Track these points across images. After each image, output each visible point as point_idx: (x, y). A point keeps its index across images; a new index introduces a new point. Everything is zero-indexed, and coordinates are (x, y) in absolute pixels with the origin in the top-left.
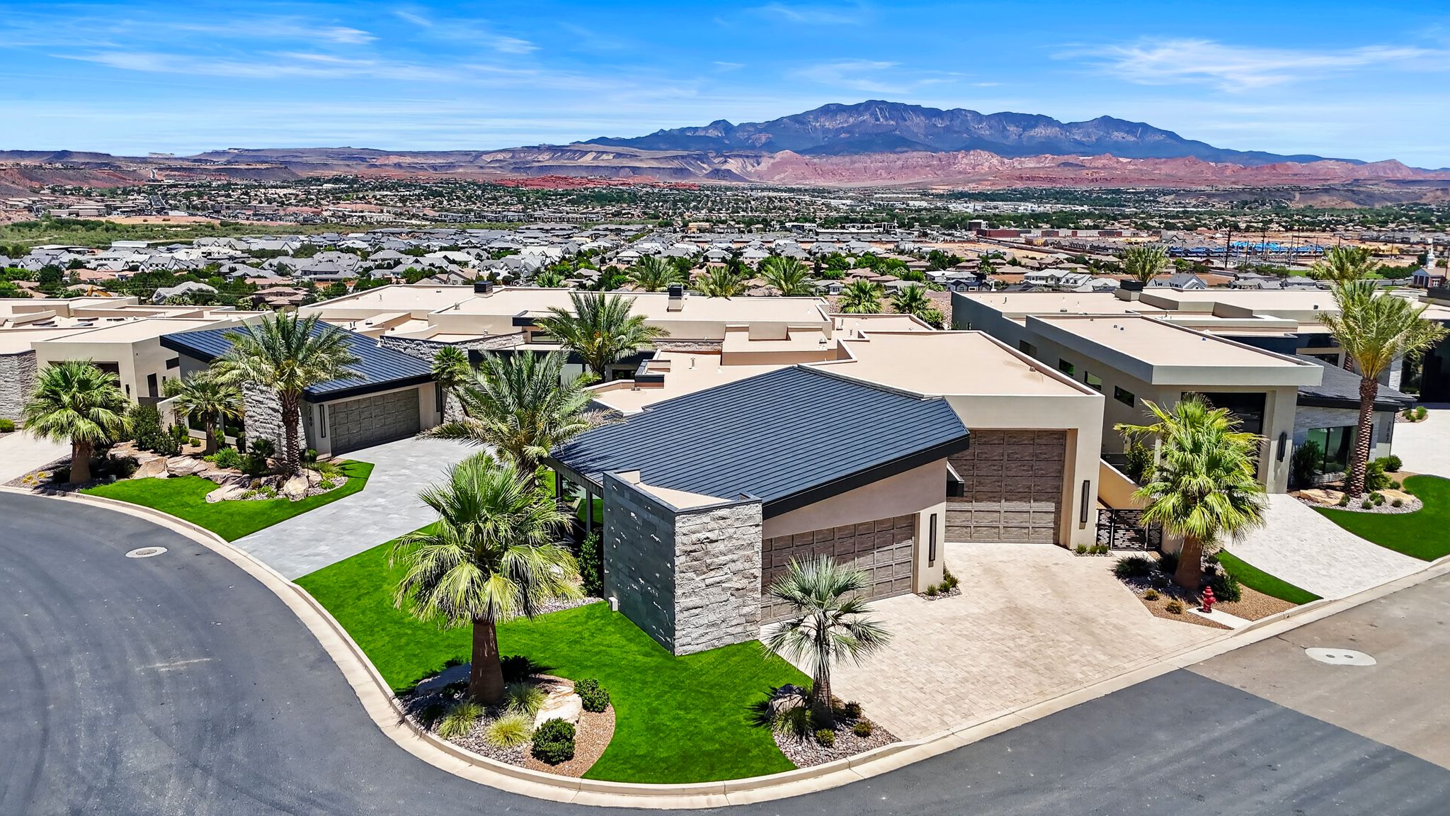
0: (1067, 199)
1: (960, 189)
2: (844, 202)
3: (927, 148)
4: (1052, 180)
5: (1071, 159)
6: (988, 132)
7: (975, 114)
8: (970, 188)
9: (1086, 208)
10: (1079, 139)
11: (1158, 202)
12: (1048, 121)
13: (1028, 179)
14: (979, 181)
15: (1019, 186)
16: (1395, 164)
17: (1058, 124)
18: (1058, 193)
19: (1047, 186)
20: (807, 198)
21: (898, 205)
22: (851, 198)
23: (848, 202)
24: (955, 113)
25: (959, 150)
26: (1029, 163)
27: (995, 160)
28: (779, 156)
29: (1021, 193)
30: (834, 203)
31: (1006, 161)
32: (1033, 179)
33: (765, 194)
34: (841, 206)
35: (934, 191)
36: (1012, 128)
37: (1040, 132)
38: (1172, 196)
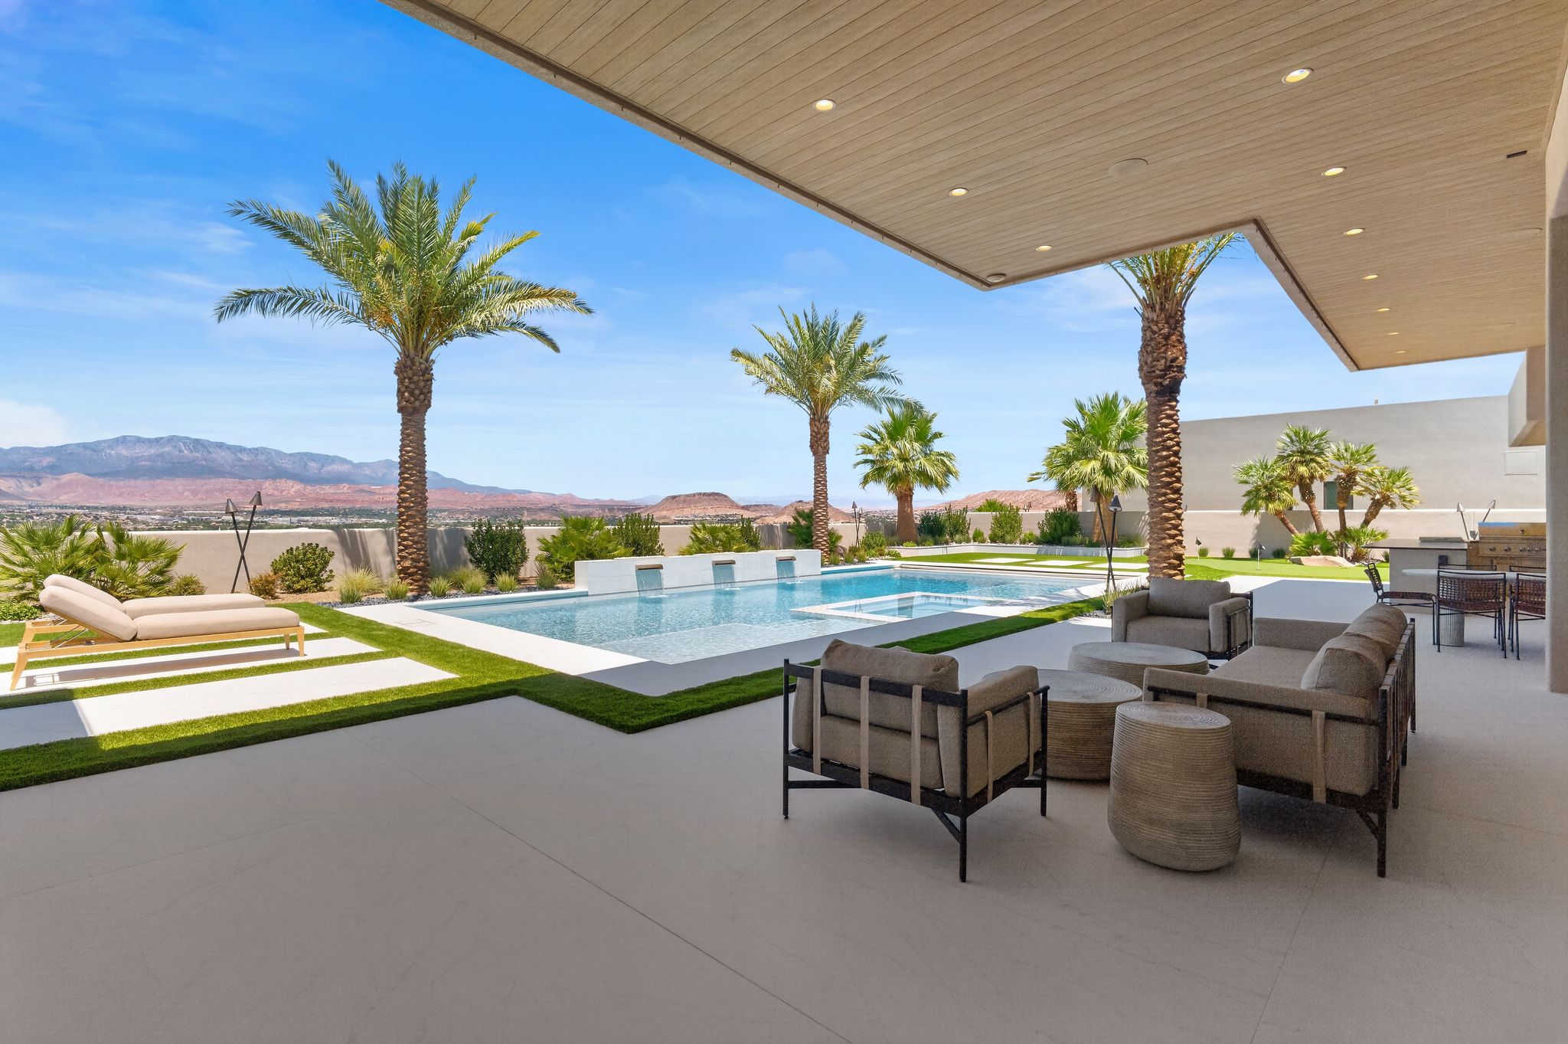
0: (367, 514)
1: (271, 507)
2: (153, 517)
3: (232, 475)
4: (353, 501)
5: (365, 487)
6: (290, 466)
7: (278, 453)
8: (283, 506)
9: (384, 520)
10: (368, 473)
11: (437, 517)
12: (343, 461)
13: (331, 501)
14: (286, 502)
15: (326, 505)
16: (572, 497)
17: (350, 462)
18: (359, 510)
19: (348, 506)
20: (106, 513)
21: (213, 519)
22: (159, 514)
23: (157, 517)
24: (256, 451)
25: (266, 478)
26: (328, 490)
27: (298, 487)
28: (66, 478)
29: (328, 510)
30: (139, 518)
31: (309, 487)
32: (339, 501)
33: (50, 510)
34: (150, 521)
35: (246, 509)
36: (313, 465)
37: (336, 467)
38: (446, 513)
